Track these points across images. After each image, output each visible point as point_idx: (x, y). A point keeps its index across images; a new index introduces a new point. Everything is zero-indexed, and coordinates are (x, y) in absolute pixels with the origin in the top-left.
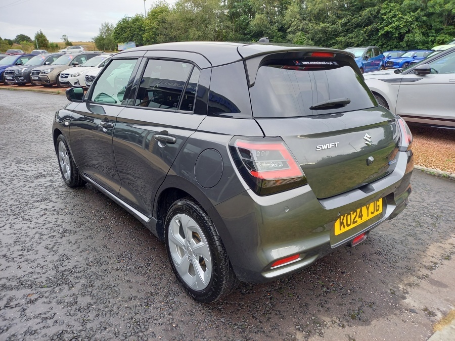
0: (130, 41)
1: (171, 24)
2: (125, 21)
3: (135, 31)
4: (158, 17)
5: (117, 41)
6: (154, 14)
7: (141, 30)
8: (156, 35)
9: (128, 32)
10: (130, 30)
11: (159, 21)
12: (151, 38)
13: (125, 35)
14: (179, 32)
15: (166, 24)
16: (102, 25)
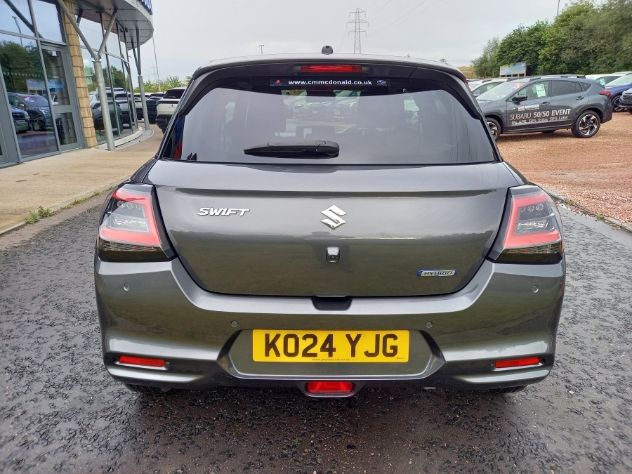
0: (519, 61)
1: (591, 31)
2: (518, 33)
3: (529, 46)
4: (571, 23)
5: (499, 64)
6: (564, 20)
7: (539, 44)
8: (561, 49)
9: (519, 49)
10: (521, 46)
11: (571, 29)
12: (551, 55)
13: (514, 53)
14: (602, 41)
15: (582, 32)
16: (489, 42)
